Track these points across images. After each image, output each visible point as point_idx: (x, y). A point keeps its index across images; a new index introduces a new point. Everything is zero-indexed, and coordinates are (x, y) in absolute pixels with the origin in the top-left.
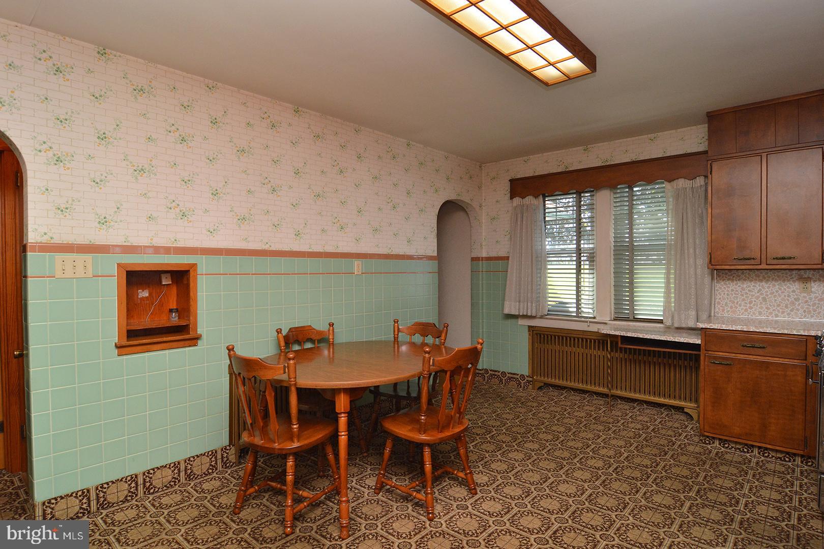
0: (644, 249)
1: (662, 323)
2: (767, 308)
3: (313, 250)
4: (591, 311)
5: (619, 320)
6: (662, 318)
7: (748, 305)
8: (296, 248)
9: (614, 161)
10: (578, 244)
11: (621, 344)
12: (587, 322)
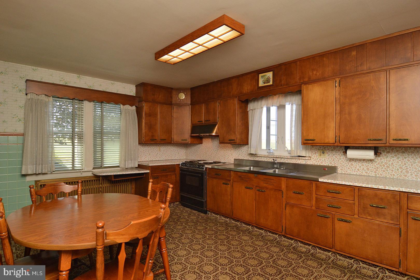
0: (109, 133)
1: (119, 167)
2: (150, 157)
4: (80, 166)
5: (97, 168)
6: (119, 165)
7: (145, 157)
9: (94, 88)
10: (73, 129)
11: (114, 179)
12: (81, 172)
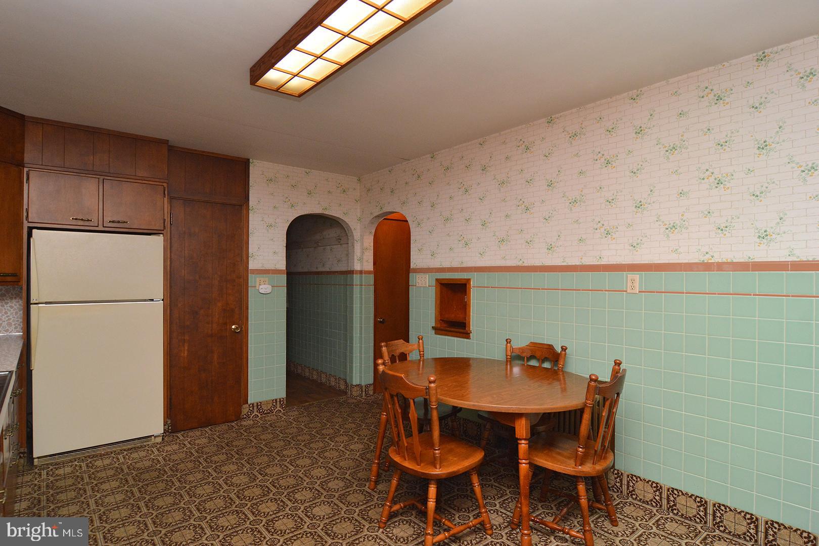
3: (567, 263)
8: (549, 262)
